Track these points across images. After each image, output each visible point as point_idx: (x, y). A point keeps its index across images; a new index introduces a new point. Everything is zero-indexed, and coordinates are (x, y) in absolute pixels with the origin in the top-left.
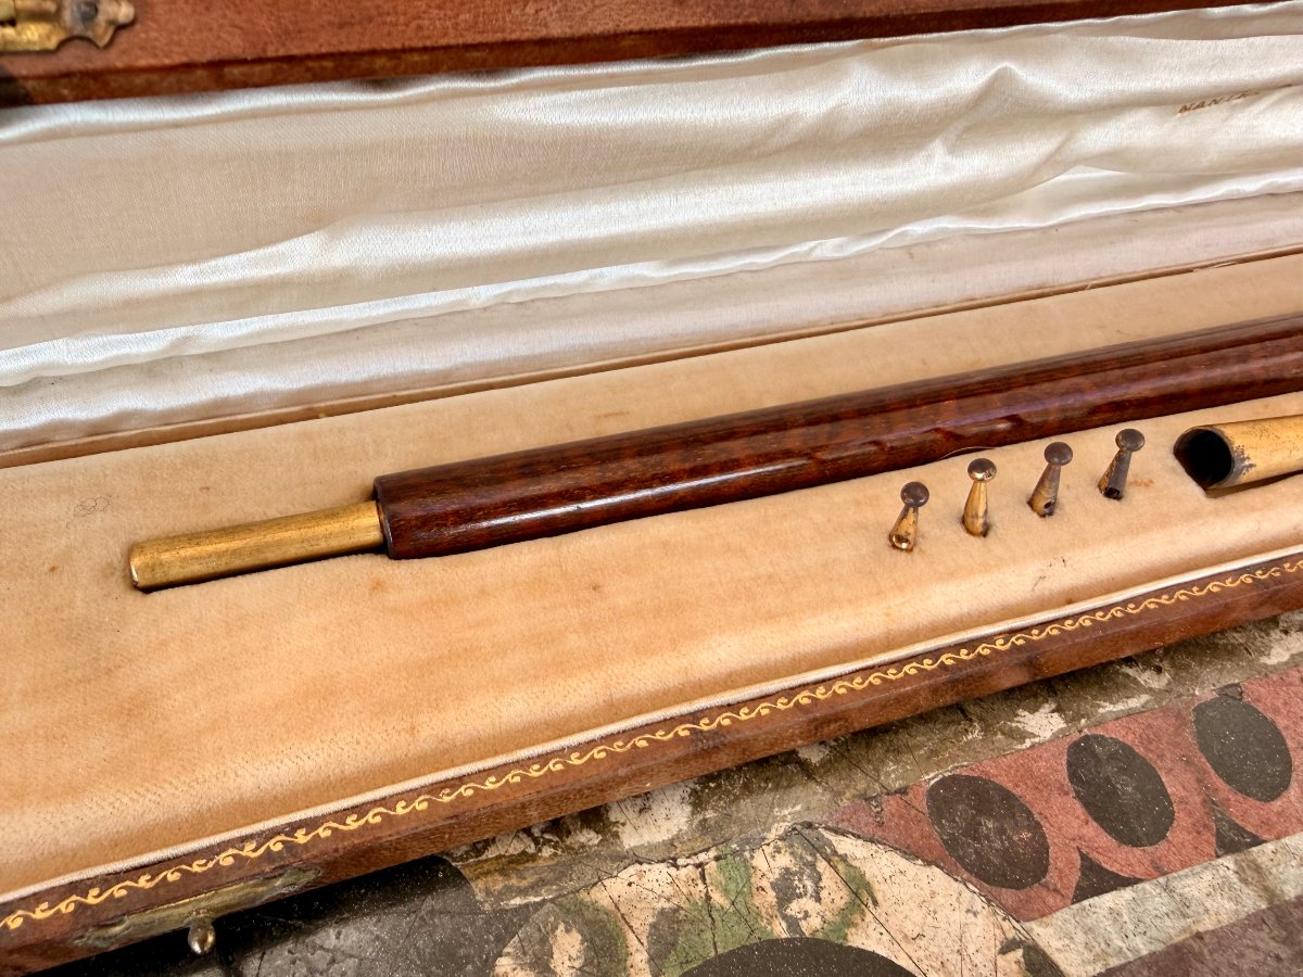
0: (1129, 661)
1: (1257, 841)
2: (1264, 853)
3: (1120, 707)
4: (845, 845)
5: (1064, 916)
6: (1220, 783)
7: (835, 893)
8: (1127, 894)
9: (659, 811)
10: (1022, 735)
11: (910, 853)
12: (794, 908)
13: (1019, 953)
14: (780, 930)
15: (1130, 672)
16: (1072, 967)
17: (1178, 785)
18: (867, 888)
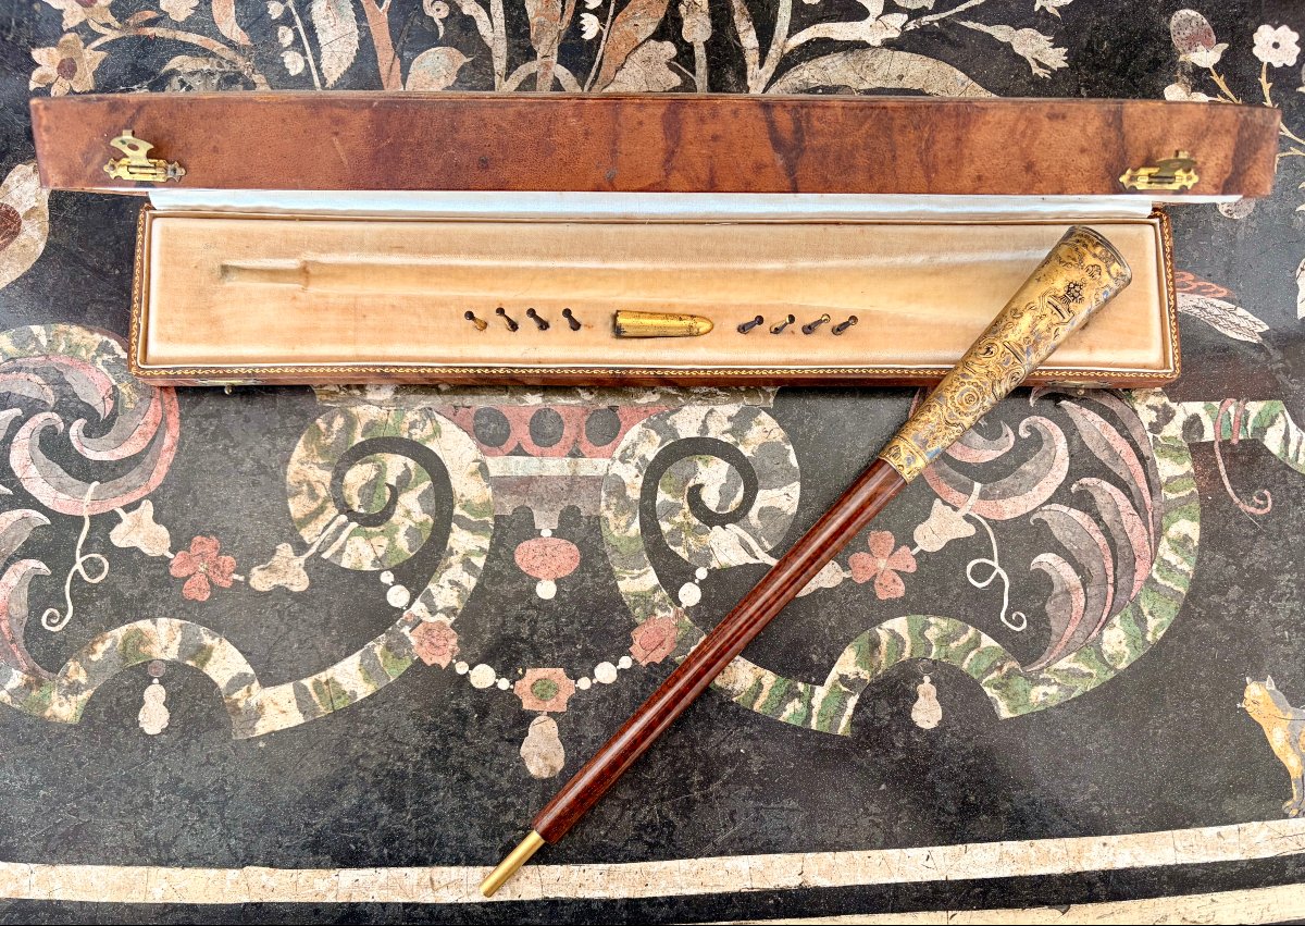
0: (582, 388)
1: (583, 456)
2: (581, 461)
3: (567, 402)
4: (439, 418)
5: (501, 458)
6: (584, 437)
7: (429, 430)
8: (527, 458)
9: (382, 390)
10: (524, 401)
11: (459, 427)
12: (413, 431)
13: (477, 463)
14: (406, 436)
15: (580, 391)
16: (493, 472)
17: (568, 432)
18: (440, 432)
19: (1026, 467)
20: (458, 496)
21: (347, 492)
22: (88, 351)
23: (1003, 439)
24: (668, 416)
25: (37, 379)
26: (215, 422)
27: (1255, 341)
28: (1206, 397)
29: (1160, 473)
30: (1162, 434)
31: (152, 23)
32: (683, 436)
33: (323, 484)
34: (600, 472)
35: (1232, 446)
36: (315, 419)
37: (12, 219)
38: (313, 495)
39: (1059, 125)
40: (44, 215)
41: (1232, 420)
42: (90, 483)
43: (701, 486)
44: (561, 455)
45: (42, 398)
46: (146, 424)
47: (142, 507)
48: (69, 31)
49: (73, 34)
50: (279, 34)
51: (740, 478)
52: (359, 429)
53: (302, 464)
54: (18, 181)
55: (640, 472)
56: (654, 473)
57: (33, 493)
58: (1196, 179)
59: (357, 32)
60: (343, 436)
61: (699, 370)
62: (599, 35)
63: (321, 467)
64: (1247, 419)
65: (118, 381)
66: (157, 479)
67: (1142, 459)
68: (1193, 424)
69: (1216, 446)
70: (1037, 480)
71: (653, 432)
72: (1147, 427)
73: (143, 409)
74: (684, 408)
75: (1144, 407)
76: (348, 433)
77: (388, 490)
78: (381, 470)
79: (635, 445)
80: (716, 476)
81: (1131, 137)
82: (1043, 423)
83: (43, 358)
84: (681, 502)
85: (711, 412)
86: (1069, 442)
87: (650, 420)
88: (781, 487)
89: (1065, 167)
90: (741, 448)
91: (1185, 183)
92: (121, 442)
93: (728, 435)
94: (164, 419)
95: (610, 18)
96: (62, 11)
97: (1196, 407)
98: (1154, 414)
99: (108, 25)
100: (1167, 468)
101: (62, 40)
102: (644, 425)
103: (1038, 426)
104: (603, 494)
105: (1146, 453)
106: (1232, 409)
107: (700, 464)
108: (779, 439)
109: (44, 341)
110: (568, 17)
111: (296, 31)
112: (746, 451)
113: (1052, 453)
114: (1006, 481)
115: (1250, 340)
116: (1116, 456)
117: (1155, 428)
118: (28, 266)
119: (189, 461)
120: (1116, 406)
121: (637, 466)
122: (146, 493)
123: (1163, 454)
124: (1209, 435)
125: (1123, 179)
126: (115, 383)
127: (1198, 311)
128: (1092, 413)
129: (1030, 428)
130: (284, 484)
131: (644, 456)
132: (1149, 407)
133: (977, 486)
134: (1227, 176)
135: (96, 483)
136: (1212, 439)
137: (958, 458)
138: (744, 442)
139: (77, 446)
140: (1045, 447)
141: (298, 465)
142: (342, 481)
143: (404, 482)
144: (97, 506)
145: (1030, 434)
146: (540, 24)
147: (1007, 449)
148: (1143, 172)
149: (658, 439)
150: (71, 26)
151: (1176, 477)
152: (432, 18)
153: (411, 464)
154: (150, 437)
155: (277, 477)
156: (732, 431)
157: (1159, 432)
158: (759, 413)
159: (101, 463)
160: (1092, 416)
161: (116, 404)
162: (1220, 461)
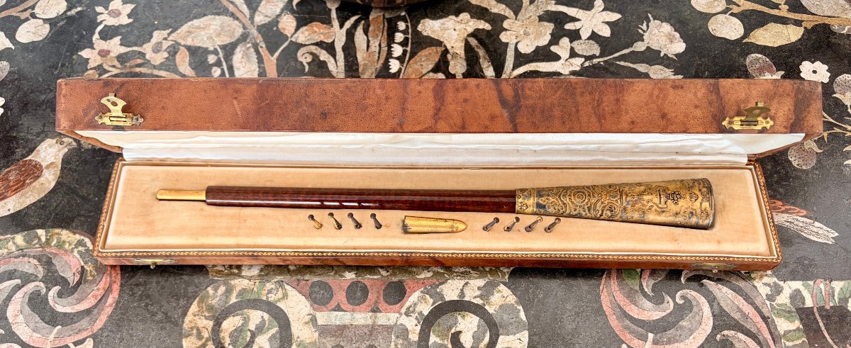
0: (382, 267)
1: (380, 312)
2: (380, 315)
4: (287, 287)
5: (325, 313)
6: (382, 298)
7: (280, 294)
8: (343, 313)
9: (252, 270)
10: (343, 276)
11: (300, 292)
12: (269, 295)
13: (311, 316)
14: (264, 298)
15: (380, 270)
16: (320, 322)
17: (372, 296)
18: (287, 296)
19: (683, 323)
20: (295, 338)
21: (222, 335)
22: (70, 245)
23: (665, 305)
24: (437, 286)
25: (35, 262)
26: (142, 288)
27: (830, 243)
28: (804, 278)
29: (779, 330)
30: (776, 302)
31: (139, 66)
32: (447, 299)
33: (207, 329)
34: (392, 322)
35: (827, 310)
36: (207, 288)
37: (37, 169)
38: (199, 336)
39: (680, 92)
40: (57, 166)
41: (823, 293)
42: (55, 327)
43: (460, 332)
44: (365, 311)
45: (35, 274)
46: (98, 289)
47: (86, 343)
48: (91, 69)
49: (93, 71)
50: (213, 71)
51: (487, 328)
52: (235, 294)
53: (195, 316)
54: (46, 148)
55: (419, 322)
56: (428, 322)
57: (18, 333)
58: (771, 123)
59: (258, 69)
60: (224, 298)
61: (458, 254)
62: (400, 70)
63: (206, 318)
64: (833, 292)
65: (86, 263)
66: (99, 325)
67: (765, 319)
68: (796, 296)
69: (815, 310)
70: (691, 331)
71: (428, 296)
72: (765, 297)
73: (98, 280)
74: (449, 281)
75: (761, 284)
76: (227, 297)
77: (249, 334)
78: (246, 320)
79: (415, 304)
80: (470, 326)
81: (726, 98)
82: (692, 294)
83: (41, 249)
84: (446, 343)
85: (466, 284)
86: (711, 307)
87: (425, 288)
88: (515, 334)
89: (686, 116)
90: (487, 307)
91: (764, 125)
92: (79, 301)
93: (478, 299)
94: (110, 286)
95: (406, 61)
96: (88, 59)
97: (797, 285)
98: (768, 289)
99: (114, 66)
100: (783, 325)
101: (86, 74)
102: (422, 292)
103: (689, 296)
104: (393, 337)
105: (766, 315)
106: (822, 286)
107: (459, 317)
108: (513, 302)
109: (43, 239)
110: (382, 61)
111: (223, 70)
112: (491, 310)
113: (700, 314)
114: (671, 332)
115: (826, 242)
116: (746, 316)
117: (771, 298)
118: (42, 195)
119: (122, 314)
120: (742, 284)
121: (417, 318)
122: (91, 333)
123: (779, 315)
124: (809, 303)
125: (724, 123)
126: (83, 264)
127: (788, 224)
128: (725, 288)
129: (683, 297)
130: (181, 329)
131: (421, 312)
132: (765, 284)
133: (651, 336)
134: (792, 121)
135: (59, 327)
136: (811, 305)
137: (636, 316)
138: (489, 304)
139: (51, 303)
140: (695, 309)
141: (193, 316)
142: (220, 327)
143: (260, 329)
144: (56, 342)
145: (683, 301)
146: (365, 65)
147: (668, 311)
148: (737, 119)
149: (431, 301)
150: (92, 67)
151: (790, 331)
152: (302, 62)
153: (266, 316)
154: (99, 297)
155: (178, 324)
156: (481, 297)
157: (774, 301)
158: (498, 285)
159: (65, 314)
160: (725, 289)
161: (81, 278)
162: (820, 320)
